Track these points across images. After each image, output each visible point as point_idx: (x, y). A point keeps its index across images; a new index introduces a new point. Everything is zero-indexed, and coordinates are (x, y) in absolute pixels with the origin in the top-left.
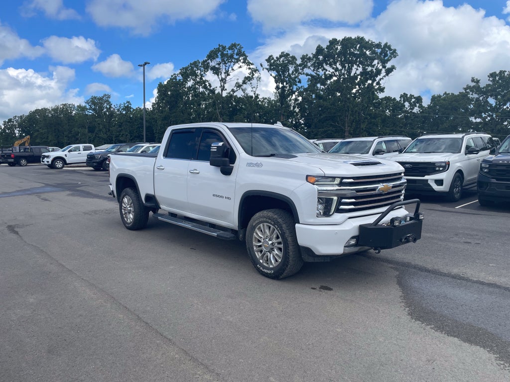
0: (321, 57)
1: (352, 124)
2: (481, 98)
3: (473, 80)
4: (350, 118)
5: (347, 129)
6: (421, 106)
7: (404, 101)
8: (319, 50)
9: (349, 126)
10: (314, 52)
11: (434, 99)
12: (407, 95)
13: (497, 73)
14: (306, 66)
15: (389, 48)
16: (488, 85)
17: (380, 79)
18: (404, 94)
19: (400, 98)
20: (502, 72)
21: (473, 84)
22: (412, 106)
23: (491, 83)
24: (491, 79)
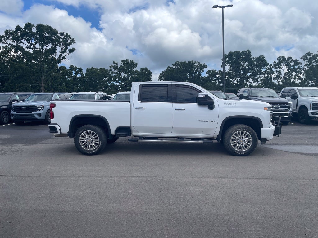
0: (19, 34)
1: (46, 82)
2: (118, 72)
3: (114, 63)
4: (45, 79)
5: (43, 85)
6: (82, 74)
7: (72, 70)
8: (18, 28)
9: (43, 84)
10: (14, 29)
11: (88, 70)
12: (74, 66)
13: (125, 60)
14: (8, 38)
15: (69, 36)
16: (121, 66)
17: (65, 55)
18: (72, 65)
19: (70, 68)
20: (127, 60)
21: (114, 65)
22: (77, 73)
23: (122, 65)
24: (123, 63)
